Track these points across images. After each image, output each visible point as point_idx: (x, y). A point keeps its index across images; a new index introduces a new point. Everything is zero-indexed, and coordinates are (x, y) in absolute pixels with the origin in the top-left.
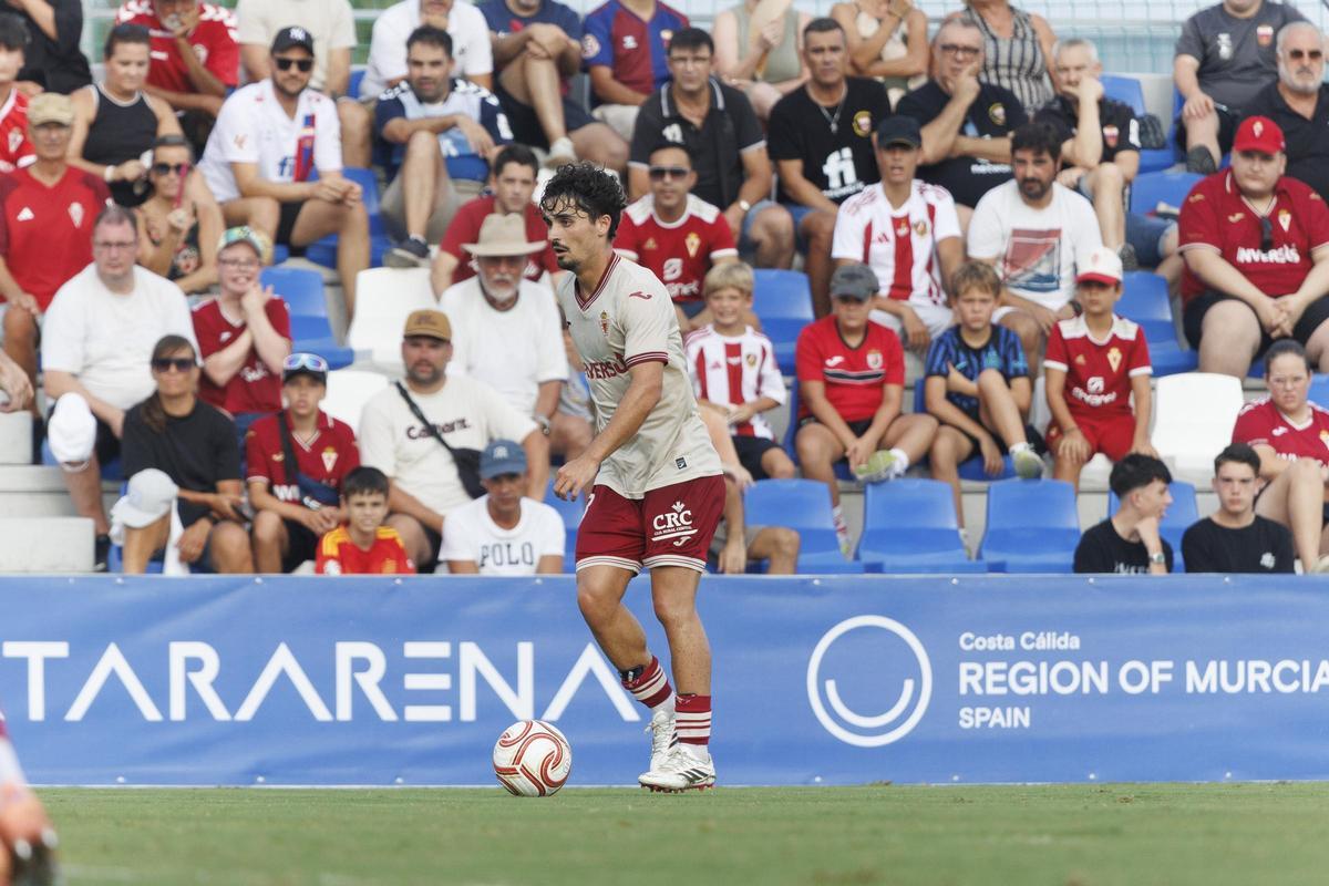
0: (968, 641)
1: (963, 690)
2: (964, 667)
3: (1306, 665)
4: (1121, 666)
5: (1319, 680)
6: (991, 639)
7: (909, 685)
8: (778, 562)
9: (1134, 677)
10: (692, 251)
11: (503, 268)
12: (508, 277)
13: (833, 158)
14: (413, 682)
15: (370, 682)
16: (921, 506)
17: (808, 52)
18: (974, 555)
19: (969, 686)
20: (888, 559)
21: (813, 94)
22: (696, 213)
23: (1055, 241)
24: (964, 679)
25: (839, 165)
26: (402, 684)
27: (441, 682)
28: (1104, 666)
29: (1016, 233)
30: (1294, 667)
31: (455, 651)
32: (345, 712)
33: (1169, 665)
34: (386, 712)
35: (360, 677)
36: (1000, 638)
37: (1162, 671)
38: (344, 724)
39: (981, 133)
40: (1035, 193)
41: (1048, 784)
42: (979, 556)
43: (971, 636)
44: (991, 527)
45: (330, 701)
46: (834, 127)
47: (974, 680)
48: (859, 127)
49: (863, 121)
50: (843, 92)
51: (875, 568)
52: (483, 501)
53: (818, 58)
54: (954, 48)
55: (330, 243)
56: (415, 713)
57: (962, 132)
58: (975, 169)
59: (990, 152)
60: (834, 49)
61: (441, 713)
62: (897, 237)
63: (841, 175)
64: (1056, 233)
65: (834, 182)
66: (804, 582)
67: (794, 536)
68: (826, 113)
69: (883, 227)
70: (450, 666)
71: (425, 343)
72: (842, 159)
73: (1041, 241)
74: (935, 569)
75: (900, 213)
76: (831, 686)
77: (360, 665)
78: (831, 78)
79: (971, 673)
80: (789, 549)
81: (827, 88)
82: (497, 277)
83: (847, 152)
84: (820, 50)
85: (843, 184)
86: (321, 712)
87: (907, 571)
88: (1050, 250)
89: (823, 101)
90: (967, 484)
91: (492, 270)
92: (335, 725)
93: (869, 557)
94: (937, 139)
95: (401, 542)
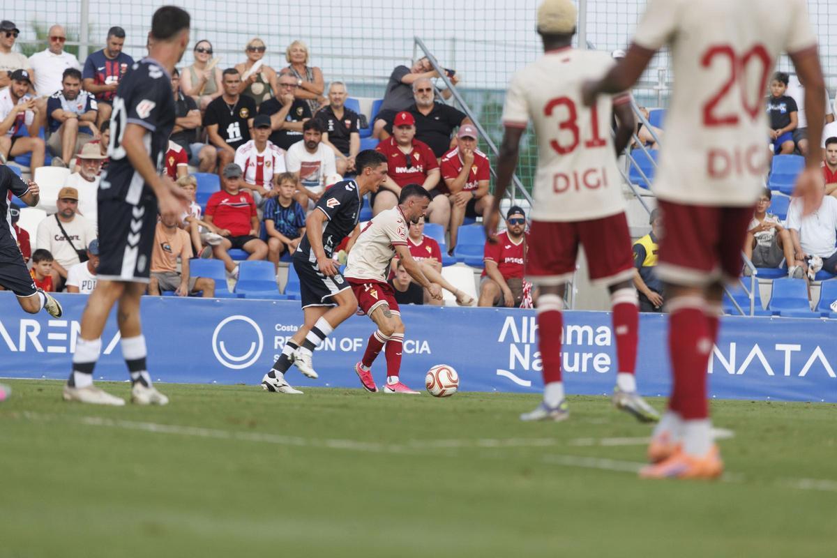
0: (279, 327)
1: (276, 347)
2: (277, 338)
3: (418, 342)
4: (341, 340)
5: (423, 349)
6: (288, 327)
7: (254, 344)
8: (206, 292)
9: (346, 345)
10: (171, 164)
11: (93, 164)
12: (94, 168)
13: (231, 125)
14: (51, 336)
15: (33, 336)
16: (262, 271)
17: (224, 81)
18: (282, 292)
19: (278, 346)
20: (247, 293)
21: (225, 99)
22: (172, 149)
23: (319, 166)
24: (276, 343)
25: (234, 130)
26: (47, 337)
27: (63, 337)
28: (334, 339)
29: (303, 163)
30: (413, 343)
31: (69, 324)
32: (23, 348)
33: (361, 340)
34: (40, 349)
35: (30, 334)
36: (292, 326)
37: (358, 342)
38: (22, 352)
39: (293, 119)
40: (312, 147)
41: (310, 387)
42: (284, 293)
43: (280, 325)
44: (290, 281)
45: (17, 344)
46: (232, 113)
47: (281, 343)
48: (242, 114)
49: (244, 112)
50: (237, 99)
51: (242, 296)
52: (86, 263)
53: (230, 85)
54: (287, 85)
55: (28, 156)
56: (51, 349)
57: (286, 120)
58: (288, 133)
59: (295, 127)
60: (237, 81)
61: (62, 350)
62: (258, 165)
63: (234, 133)
64: (318, 163)
65: (231, 136)
66: (213, 301)
67: (212, 281)
68: (228, 106)
69: (254, 160)
70: (67, 330)
71: (70, 201)
72: (234, 127)
73: (313, 166)
74: (266, 297)
75: (261, 155)
76: (222, 344)
77: (30, 329)
78: (234, 93)
79: (279, 340)
80: (212, 287)
81: (231, 96)
82: (90, 168)
83: (237, 124)
84: (231, 82)
85: (235, 137)
86: (13, 348)
87: (255, 297)
88: (317, 170)
89: (228, 102)
90: (281, 263)
91: (87, 165)
92: (18, 353)
93: (239, 291)
94: (277, 120)
95: (52, 278)
